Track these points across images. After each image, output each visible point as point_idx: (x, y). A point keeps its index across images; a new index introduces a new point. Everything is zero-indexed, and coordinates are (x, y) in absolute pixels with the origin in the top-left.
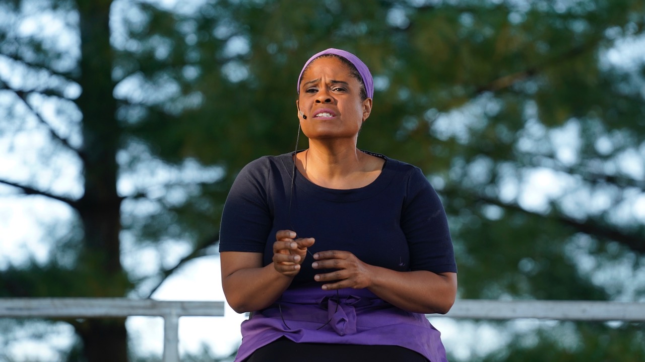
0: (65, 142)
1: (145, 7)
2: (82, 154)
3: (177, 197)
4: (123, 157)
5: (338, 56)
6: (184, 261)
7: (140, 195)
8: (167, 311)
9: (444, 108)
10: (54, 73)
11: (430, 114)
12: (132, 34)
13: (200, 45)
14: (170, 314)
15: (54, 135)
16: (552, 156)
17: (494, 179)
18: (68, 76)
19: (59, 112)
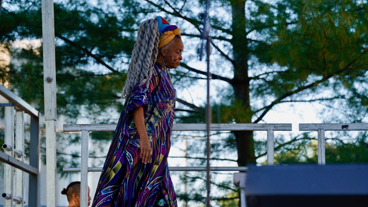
1: (257, 3)
3: (270, 78)
4: (249, 62)
6: (273, 104)
7: (256, 78)
8: (269, 128)
10: (223, 31)
12: (252, 14)
13: (279, 17)
14: (270, 130)
19: (225, 46)
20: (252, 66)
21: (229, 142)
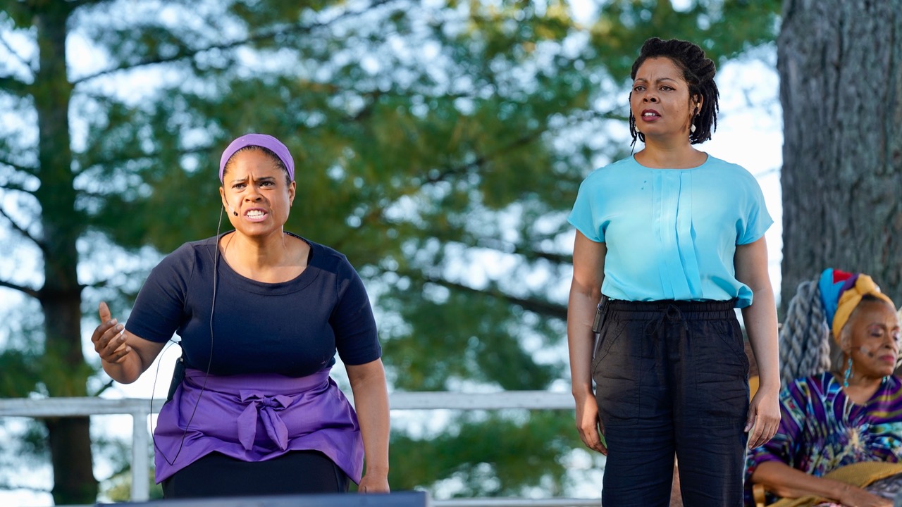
0: (26, 233)
2: (42, 245)
3: (134, 285)
4: (82, 245)
5: (261, 147)
7: (100, 285)
8: (135, 409)
9: (394, 197)
10: (18, 168)
11: (383, 202)
14: (139, 412)
15: (15, 226)
16: (498, 237)
17: (438, 259)
18: (29, 171)
19: (20, 205)
20: (88, 255)
21: (31, 443)
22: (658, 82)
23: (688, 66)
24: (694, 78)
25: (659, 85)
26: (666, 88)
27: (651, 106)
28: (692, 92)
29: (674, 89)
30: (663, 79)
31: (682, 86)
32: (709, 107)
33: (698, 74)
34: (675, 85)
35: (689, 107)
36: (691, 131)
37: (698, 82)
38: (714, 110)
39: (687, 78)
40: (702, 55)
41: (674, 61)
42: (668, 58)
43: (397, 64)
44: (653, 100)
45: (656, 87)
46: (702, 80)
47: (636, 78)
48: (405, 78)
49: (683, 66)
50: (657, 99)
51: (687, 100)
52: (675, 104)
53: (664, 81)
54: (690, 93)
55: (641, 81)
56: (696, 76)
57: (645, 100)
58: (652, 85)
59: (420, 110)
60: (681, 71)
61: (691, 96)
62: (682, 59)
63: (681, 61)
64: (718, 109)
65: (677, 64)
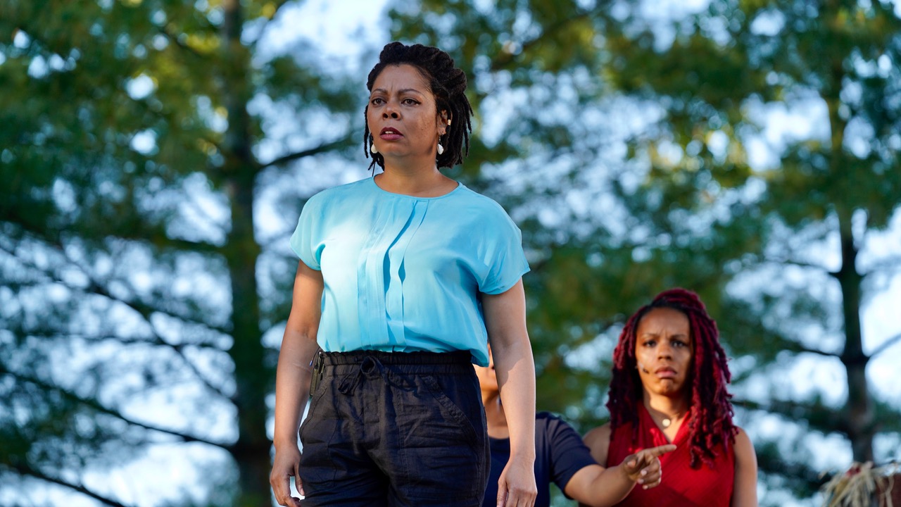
0: (218, 391)
2: (235, 401)
9: (574, 345)
11: (562, 348)
15: (208, 385)
18: (221, 330)
22: (400, 93)
23: (435, 76)
24: (443, 90)
25: (402, 97)
26: (410, 101)
27: (392, 123)
28: (440, 107)
29: (419, 103)
30: (407, 90)
31: (429, 100)
32: (460, 125)
33: (447, 86)
34: (421, 97)
35: (436, 124)
36: (437, 153)
37: (447, 95)
38: (465, 129)
39: (434, 91)
40: (451, 64)
41: (419, 69)
42: (413, 65)
43: (574, 217)
44: (394, 116)
45: (399, 100)
46: (452, 93)
47: (373, 89)
48: (583, 231)
49: (430, 76)
50: (399, 114)
51: (434, 117)
52: (420, 121)
53: (408, 93)
54: (437, 108)
55: (378, 92)
56: (444, 88)
57: (385, 116)
58: (392, 99)
59: (595, 260)
60: (427, 81)
61: (438, 112)
62: (429, 67)
63: (427, 69)
64: (470, 128)
65: (423, 73)
